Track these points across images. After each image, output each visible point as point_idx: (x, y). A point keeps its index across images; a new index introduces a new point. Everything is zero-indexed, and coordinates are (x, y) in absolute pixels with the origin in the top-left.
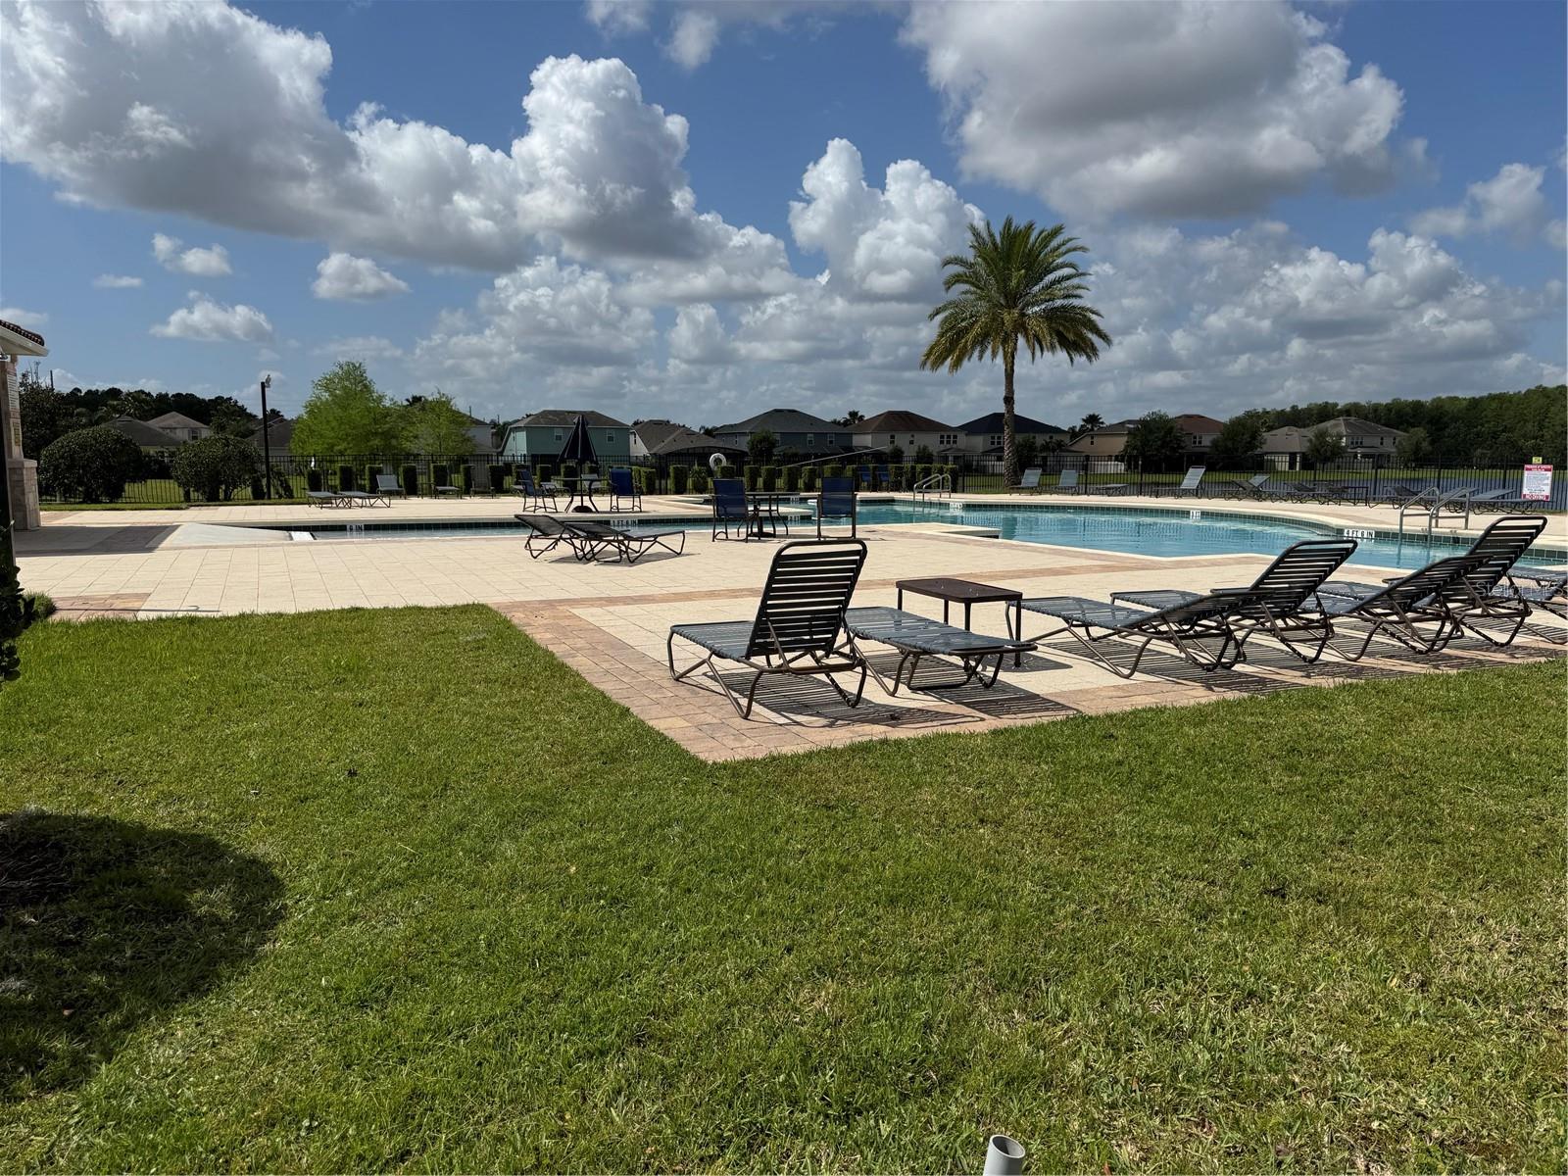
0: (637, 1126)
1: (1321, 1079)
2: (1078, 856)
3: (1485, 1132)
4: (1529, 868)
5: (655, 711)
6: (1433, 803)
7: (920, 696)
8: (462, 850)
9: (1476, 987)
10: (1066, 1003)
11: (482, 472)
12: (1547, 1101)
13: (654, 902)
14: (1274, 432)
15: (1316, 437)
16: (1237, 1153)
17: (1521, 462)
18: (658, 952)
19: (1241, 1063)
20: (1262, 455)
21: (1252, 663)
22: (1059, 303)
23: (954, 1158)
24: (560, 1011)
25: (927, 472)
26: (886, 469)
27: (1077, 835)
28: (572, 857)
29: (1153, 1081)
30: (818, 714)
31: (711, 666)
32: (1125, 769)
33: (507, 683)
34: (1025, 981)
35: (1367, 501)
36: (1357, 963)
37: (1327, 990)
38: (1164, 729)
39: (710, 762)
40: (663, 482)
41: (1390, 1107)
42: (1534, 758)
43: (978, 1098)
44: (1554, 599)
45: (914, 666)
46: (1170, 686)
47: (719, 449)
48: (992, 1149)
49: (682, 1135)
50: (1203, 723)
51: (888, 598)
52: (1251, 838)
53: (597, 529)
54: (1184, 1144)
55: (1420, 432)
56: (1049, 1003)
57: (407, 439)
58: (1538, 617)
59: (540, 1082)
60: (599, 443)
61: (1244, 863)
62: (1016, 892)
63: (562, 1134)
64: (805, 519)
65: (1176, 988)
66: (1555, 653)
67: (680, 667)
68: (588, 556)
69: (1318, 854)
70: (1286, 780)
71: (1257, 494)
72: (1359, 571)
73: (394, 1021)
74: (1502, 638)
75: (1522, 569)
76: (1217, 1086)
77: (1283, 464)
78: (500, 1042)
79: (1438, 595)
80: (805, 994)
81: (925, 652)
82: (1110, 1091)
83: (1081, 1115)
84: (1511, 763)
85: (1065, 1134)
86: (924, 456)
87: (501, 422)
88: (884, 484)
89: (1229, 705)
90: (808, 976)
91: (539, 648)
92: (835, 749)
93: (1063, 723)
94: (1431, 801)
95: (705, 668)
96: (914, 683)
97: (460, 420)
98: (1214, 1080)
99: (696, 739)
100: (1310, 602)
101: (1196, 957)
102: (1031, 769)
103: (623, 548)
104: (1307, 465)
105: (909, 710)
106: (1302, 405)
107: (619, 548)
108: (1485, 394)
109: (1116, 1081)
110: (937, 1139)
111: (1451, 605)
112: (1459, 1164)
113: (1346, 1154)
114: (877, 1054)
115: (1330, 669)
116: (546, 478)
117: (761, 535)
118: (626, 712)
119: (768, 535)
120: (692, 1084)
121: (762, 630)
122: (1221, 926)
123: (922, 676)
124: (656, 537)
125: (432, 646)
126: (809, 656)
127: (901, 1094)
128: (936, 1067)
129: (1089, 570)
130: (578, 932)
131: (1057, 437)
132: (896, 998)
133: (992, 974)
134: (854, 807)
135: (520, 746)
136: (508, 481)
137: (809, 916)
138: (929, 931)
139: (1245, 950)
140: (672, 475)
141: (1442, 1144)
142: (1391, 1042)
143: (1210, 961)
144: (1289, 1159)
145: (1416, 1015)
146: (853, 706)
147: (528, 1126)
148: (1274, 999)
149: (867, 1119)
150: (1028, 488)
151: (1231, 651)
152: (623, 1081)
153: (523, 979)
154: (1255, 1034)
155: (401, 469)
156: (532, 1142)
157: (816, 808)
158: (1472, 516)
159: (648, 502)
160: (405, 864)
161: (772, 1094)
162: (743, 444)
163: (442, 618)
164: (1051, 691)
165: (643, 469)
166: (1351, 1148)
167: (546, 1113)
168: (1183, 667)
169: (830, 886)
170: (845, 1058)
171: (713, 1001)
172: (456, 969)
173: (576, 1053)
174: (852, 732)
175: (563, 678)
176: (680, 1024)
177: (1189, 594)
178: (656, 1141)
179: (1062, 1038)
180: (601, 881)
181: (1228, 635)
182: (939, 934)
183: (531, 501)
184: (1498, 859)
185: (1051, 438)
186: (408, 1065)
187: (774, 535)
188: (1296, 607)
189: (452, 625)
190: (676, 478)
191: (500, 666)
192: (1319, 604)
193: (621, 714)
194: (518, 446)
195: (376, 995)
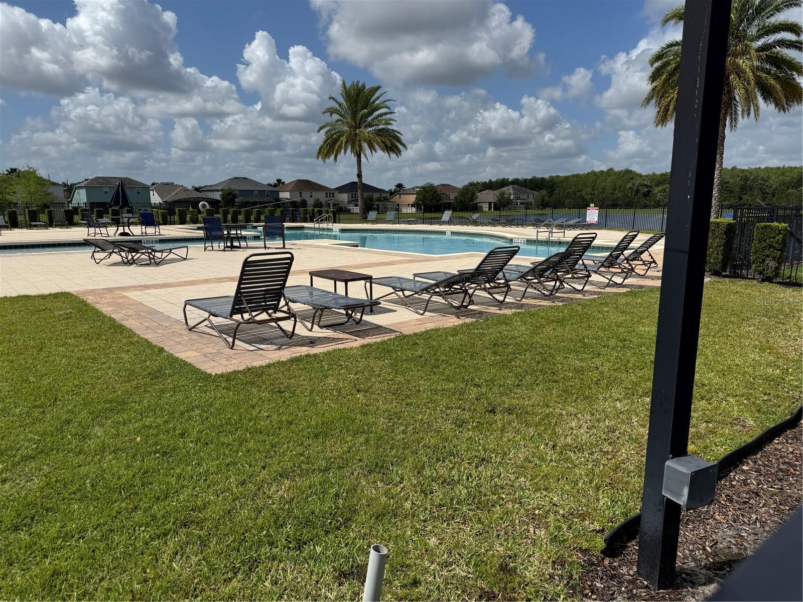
0: (188, 569)
1: (514, 495)
2: (404, 403)
3: (580, 508)
4: (594, 391)
5: (179, 347)
6: (554, 365)
7: (325, 330)
8: (70, 435)
9: (575, 445)
10: (401, 474)
11: (59, 214)
12: (603, 491)
13: (188, 452)
14: (482, 193)
15: (500, 195)
16: (480, 534)
17: (586, 206)
18: (192, 478)
19: (480, 492)
20: (477, 204)
21: (476, 304)
22: (381, 127)
23: (353, 558)
24: (138, 516)
25: (320, 213)
26: (299, 211)
27: (403, 393)
28: (138, 432)
29: (443, 506)
30: (272, 344)
31: (210, 322)
32: (423, 359)
33: (88, 338)
34: (382, 467)
35: (522, 226)
36: (526, 440)
37: (515, 454)
38: (439, 339)
39: (214, 374)
40: (172, 217)
41: (543, 503)
42: (594, 341)
43: (363, 527)
44: (601, 269)
45: (321, 315)
46: (441, 318)
47: (204, 199)
48: (372, 551)
49: (213, 569)
50: (456, 335)
51: (305, 280)
52: (480, 387)
53: (135, 246)
54: (457, 533)
55: (544, 192)
56: (394, 476)
57: (8, 193)
58: (595, 277)
59: (130, 555)
60: (132, 196)
61: (477, 399)
62: (376, 424)
63: (146, 581)
64: (257, 238)
65: (450, 461)
66: (601, 293)
67: (191, 323)
68: (130, 262)
69: (508, 392)
70: (493, 358)
71: (475, 223)
72: (521, 259)
73: (38, 535)
74: (580, 287)
75: (587, 256)
76: (471, 504)
77: (486, 208)
78: (104, 537)
79: (554, 269)
80: (273, 489)
81: (326, 308)
82: (424, 514)
83: (411, 528)
84: (585, 344)
85: (404, 538)
86: (318, 204)
87: (69, 184)
88: (298, 219)
89: (467, 325)
90: (275, 480)
91: (106, 316)
92: (283, 362)
93: (395, 339)
94: (553, 363)
95: (206, 323)
96: (322, 324)
97: (41, 182)
98: (469, 502)
99: (205, 362)
100: (500, 275)
101: (459, 445)
102: (380, 363)
103: (152, 256)
104: (496, 208)
105: (319, 338)
106: (494, 180)
107: (149, 256)
108: (571, 174)
109: (426, 509)
110: (344, 550)
111: (559, 274)
112: (571, 524)
113: (526, 527)
114: (312, 513)
115: (509, 306)
116: (100, 216)
117: (232, 247)
118: (161, 350)
119: (236, 247)
120: (216, 543)
121: (238, 301)
122: (468, 429)
123: (326, 320)
124: (171, 250)
125: (38, 318)
126: (265, 313)
127: (326, 531)
128: (342, 515)
129: (402, 262)
130: (145, 472)
131: (383, 195)
132: (320, 484)
133: (367, 465)
134: (294, 390)
135: (99, 373)
136: (77, 218)
137: (274, 449)
138: (335, 448)
139: (479, 439)
140: (177, 213)
141: (563, 516)
142: (542, 474)
143: (464, 446)
144: (502, 533)
145: (551, 460)
146: (290, 338)
147: (125, 580)
148: (493, 461)
149: (309, 546)
150: (371, 221)
151: (467, 299)
152: (178, 547)
153: (115, 502)
154: (485, 478)
155: (6, 213)
156: (129, 588)
157: (274, 393)
158: (566, 232)
159: (164, 229)
160: (35, 446)
161: (260, 541)
162: (217, 196)
163: (43, 301)
164: (388, 323)
165: (159, 211)
166: (528, 524)
167: (135, 571)
168: (447, 309)
169: (284, 433)
170: (297, 518)
171: (225, 499)
172: (74, 501)
173: (150, 537)
174: (290, 351)
175: (122, 333)
176: (208, 513)
177: (448, 273)
178: (200, 575)
179: (400, 492)
180: (156, 444)
181: (466, 292)
182: (339, 450)
183: (92, 230)
184: (581, 387)
185: (381, 195)
186: (49, 558)
187: (240, 247)
188: (494, 277)
189: (49, 306)
190: (179, 215)
191: (83, 328)
192: (504, 276)
193: (159, 351)
194: (81, 198)
195: (25, 522)
